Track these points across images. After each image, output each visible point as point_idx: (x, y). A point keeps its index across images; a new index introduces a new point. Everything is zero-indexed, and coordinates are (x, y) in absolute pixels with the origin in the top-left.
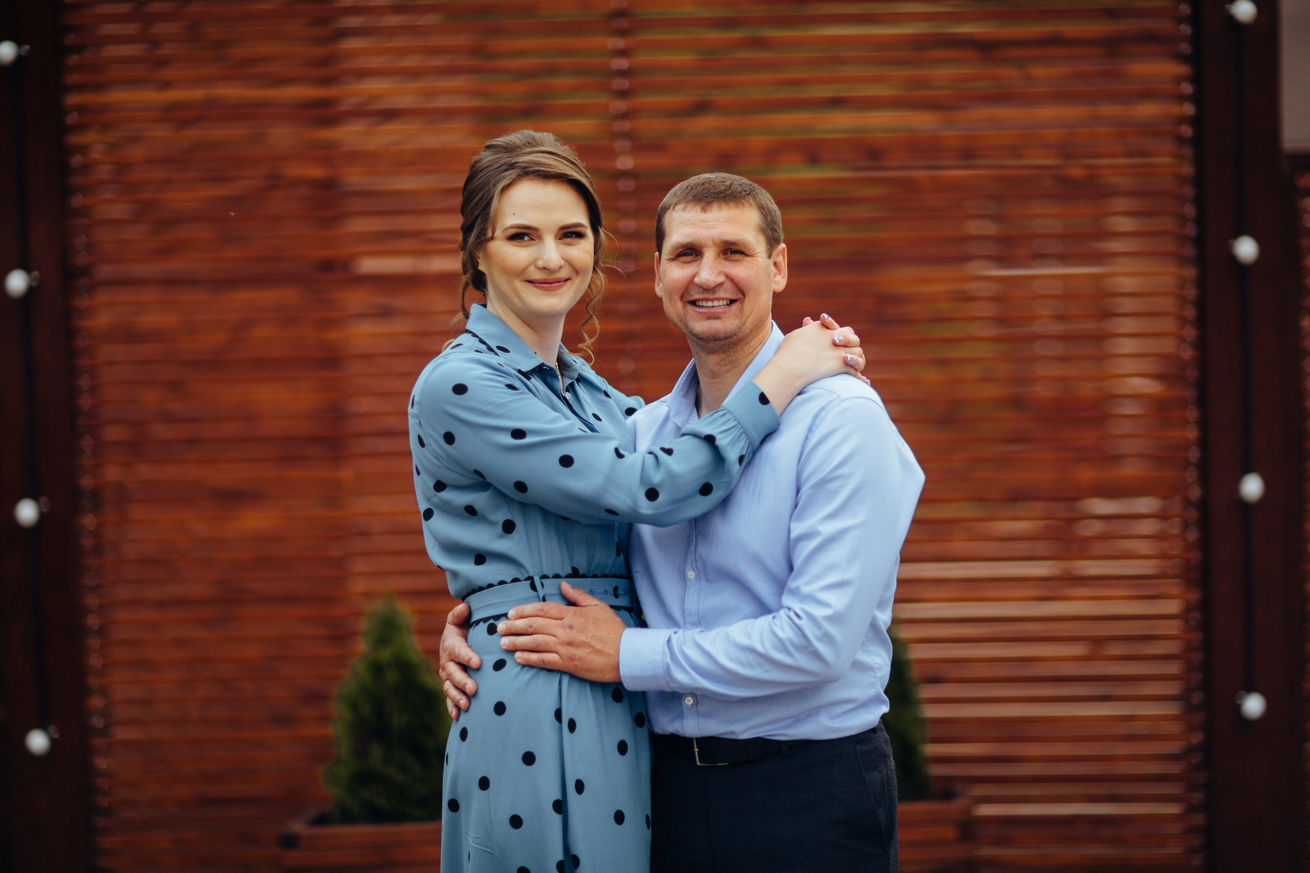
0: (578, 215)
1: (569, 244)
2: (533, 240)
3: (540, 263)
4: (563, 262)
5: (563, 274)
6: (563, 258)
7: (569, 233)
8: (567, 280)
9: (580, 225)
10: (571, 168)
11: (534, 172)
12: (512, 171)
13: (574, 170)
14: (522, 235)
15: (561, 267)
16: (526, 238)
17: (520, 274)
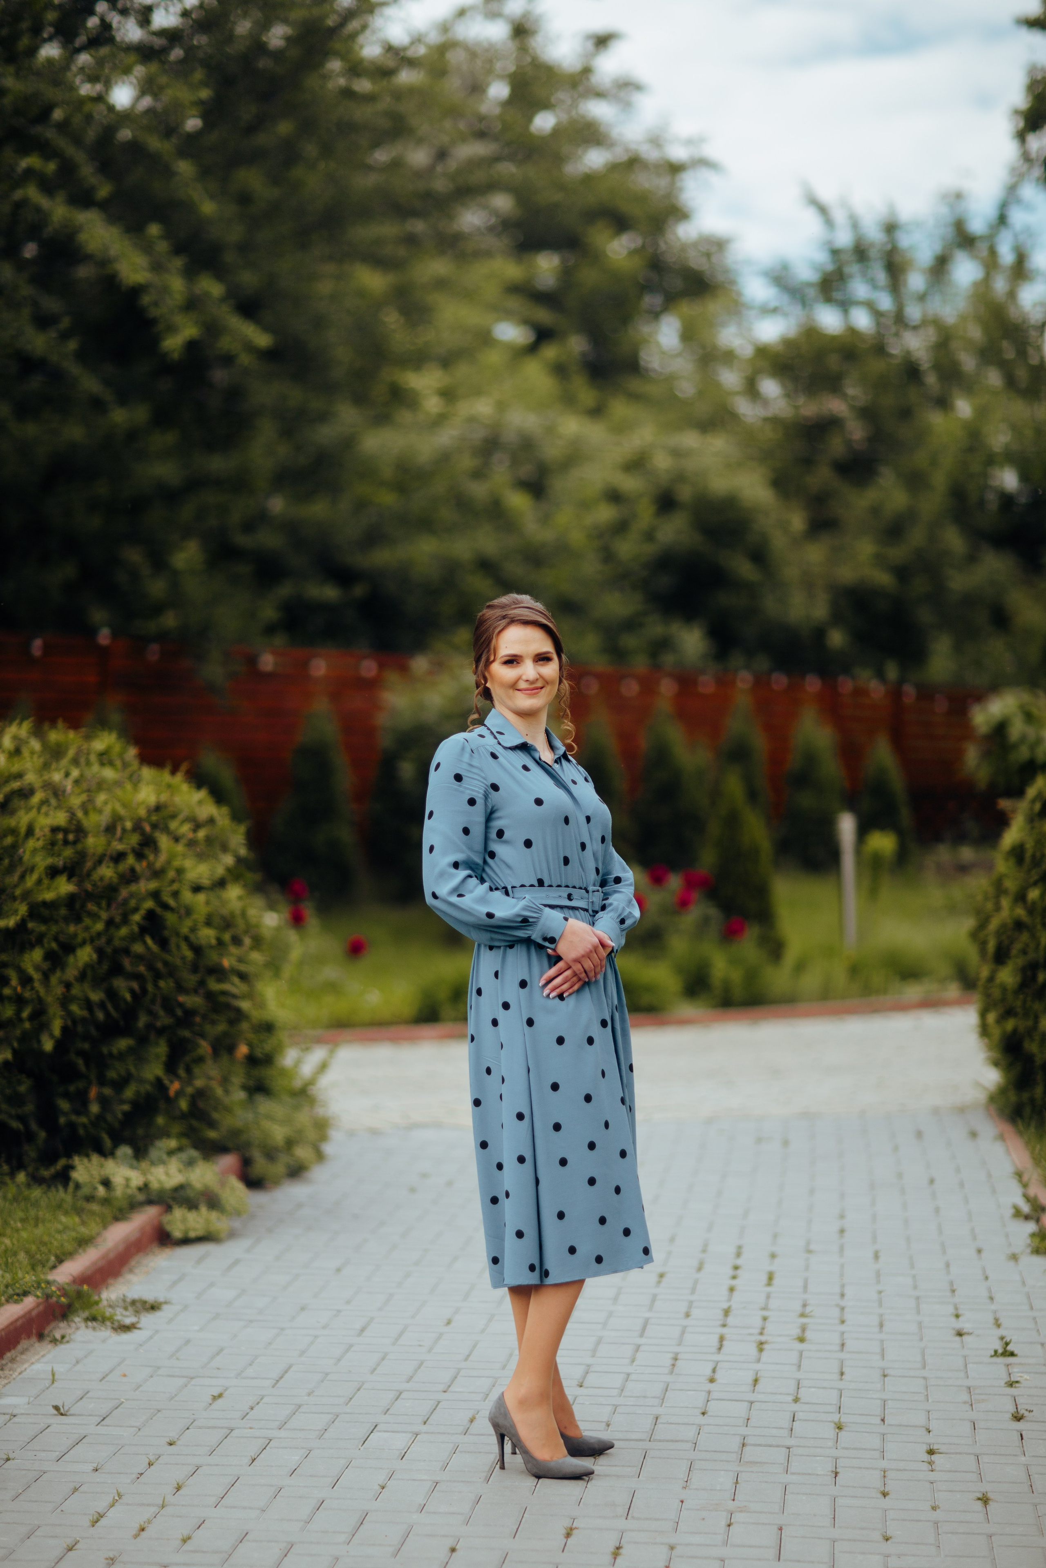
0: (547, 646)
1: (542, 665)
2: (518, 663)
3: (524, 678)
4: (538, 676)
5: (539, 684)
6: (539, 674)
7: (542, 658)
8: (542, 688)
9: (548, 653)
10: (541, 616)
11: (518, 620)
12: (504, 620)
13: (543, 618)
14: (512, 661)
15: (537, 680)
16: (515, 663)
17: (513, 686)
